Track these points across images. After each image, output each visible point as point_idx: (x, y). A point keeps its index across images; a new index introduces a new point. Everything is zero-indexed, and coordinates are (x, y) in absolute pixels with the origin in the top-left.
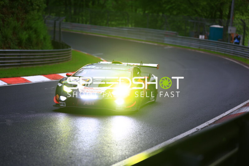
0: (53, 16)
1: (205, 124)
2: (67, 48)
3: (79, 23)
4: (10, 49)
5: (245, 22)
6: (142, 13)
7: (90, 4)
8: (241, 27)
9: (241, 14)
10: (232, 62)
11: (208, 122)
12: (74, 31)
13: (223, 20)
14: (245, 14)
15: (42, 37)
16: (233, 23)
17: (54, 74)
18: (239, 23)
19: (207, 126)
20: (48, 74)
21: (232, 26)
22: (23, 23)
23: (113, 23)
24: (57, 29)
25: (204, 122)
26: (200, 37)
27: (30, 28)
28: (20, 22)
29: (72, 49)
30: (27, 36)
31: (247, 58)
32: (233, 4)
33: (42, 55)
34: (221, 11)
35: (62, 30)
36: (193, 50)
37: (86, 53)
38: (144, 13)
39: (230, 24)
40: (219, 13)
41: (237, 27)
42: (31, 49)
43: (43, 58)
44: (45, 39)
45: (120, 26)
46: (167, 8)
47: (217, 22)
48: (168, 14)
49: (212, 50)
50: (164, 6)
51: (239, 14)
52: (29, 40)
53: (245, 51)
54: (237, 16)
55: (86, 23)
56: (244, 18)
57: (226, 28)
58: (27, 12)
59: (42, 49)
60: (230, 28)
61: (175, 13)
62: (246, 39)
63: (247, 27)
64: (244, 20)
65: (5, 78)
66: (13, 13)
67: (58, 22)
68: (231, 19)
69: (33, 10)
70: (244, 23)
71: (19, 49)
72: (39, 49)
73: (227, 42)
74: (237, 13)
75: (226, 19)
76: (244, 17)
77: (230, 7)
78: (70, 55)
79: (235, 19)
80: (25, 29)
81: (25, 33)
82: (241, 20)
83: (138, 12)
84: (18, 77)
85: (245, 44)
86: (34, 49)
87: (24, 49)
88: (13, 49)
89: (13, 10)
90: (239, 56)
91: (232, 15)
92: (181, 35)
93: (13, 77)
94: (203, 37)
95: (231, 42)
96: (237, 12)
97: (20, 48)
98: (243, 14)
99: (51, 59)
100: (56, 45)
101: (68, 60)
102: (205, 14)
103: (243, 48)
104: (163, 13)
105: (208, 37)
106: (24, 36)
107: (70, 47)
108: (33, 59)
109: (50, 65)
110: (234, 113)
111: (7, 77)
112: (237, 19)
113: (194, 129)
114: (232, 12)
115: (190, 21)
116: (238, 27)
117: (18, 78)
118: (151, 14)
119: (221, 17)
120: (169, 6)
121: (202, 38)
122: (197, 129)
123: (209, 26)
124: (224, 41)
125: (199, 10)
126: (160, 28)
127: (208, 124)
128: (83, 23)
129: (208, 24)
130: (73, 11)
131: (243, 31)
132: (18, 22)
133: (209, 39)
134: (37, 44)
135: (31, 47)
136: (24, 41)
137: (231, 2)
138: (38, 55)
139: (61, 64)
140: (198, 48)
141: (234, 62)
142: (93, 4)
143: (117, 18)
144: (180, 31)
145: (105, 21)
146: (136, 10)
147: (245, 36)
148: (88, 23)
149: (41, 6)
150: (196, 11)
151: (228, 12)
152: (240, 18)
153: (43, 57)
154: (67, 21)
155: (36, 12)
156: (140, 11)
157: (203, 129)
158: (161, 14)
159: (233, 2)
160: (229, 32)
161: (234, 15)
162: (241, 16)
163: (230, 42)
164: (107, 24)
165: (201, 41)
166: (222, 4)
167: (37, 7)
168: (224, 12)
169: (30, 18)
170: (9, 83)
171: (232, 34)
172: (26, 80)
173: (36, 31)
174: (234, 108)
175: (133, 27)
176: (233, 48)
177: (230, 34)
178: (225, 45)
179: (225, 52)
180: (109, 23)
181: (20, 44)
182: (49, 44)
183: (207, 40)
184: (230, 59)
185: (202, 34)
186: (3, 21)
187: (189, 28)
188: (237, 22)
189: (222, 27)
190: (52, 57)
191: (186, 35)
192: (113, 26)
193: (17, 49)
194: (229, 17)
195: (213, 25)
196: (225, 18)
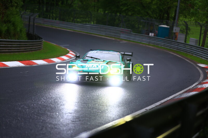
0: (28, 12)
1: (153, 106)
2: (40, 39)
3: (49, 19)
5: (188, 23)
6: (102, 13)
7: (60, 4)
8: (184, 27)
9: (185, 17)
10: (176, 55)
11: (155, 104)
12: (46, 26)
13: (170, 21)
14: (188, 17)
15: (18, 29)
16: (177, 24)
17: (28, 60)
18: (183, 24)
19: (154, 107)
20: (23, 61)
21: (177, 26)
22: (3, 17)
23: (78, 20)
24: (31, 23)
25: (152, 104)
26: (150, 34)
27: (9, 21)
28: (1, 16)
29: (43, 41)
30: (6, 28)
31: (188, 53)
32: (178, 8)
33: (18, 45)
34: (168, 14)
35: (35, 24)
36: (144, 45)
37: (55, 44)
38: (104, 12)
39: (175, 25)
40: (166, 15)
41: (181, 27)
42: (9, 39)
43: (19, 47)
44: (21, 31)
45: (84, 23)
47: (165, 23)
48: (124, 14)
49: (160, 46)
50: (122, 7)
51: (182, 17)
52: (8, 31)
53: (186, 47)
54: (181, 18)
55: (56, 20)
56: (187, 20)
57: (172, 28)
58: (7, 8)
59: (18, 39)
60: (174, 28)
61: (130, 13)
62: (187, 37)
63: (189, 28)
64: (187, 22)
67: (32, 17)
68: (176, 21)
69: (12, 6)
70: (187, 24)
72: (16, 39)
73: (172, 39)
74: (181, 16)
75: (172, 21)
76: (187, 19)
77: (176, 11)
78: (42, 45)
79: (180, 21)
80: (5, 22)
81: (5, 25)
82: (185, 22)
83: (99, 11)
85: (187, 42)
86: (12, 39)
87: (3, 39)
90: (182, 51)
91: (177, 17)
92: (134, 32)
94: (153, 34)
96: (181, 15)
98: (186, 17)
99: (26, 48)
100: (30, 36)
101: (39, 49)
102: (155, 16)
103: (185, 45)
104: (120, 14)
106: (4, 28)
107: (42, 39)
108: (11, 47)
109: (25, 53)
110: (176, 98)
112: (181, 20)
113: (143, 109)
114: (177, 15)
115: (142, 21)
116: (182, 27)
118: (110, 14)
119: (168, 18)
120: (125, 8)
121: (152, 35)
122: (146, 110)
123: (158, 26)
124: (170, 39)
125: (150, 12)
126: (118, 26)
127: (155, 106)
128: (53, 19)
129: (157, 24)
130: (45, 9)
131: (186, 31)
133: (157, 36)
134: (14, 35)
135: (10, 37)
136: (4, 32)
137: (177, 7)
138: (14, 44)
139: (33, 52)
140: (148, 43)
141: (178, 56)
142: (62, 3)
143: (81, 16)
144: (134, 28)
145: (72, 18)
146: (98, 10)
147: (187, 35)
148: (57, 19)
149: (19, 3)
150: (147, 13)
151: (174, 14)
152: (183, 20)
154: (39, 17)
155: (14, 8)
156: (101, 11)
157: (151, 110)
158: (118, 14)
159: (178, 6)
160: (174, 31)
161: (179, 17)
162: (185, 19)
163: (175, 40)
164: (73, 21)
165: (150, 37)
166: (169, 8)
167: (16, 4)
168: (170, 15)
169: (9, 13)
171: (177, 33)
173: (14, 24)
174: (176, 94)
175: (95, 24)
176: (177, 45)
177: (175, 33)
178: (170, 42)
179: (170, 47)
180: (75, 20)
182: (24, 35)
183: (156, 37)
184: (175, 53)
185: (152, 32)
187: (141, 26)
188: (181, 23)
189: (169, 27)
190: (26, 47)
191: (139, 32)
192: (78, 22)
194: (174, 19)
195: (161, 25)
196: (171, 19)
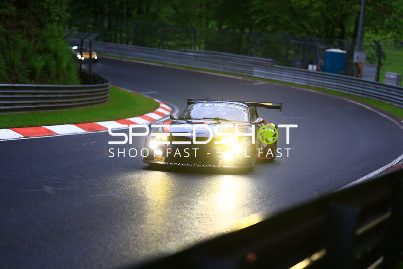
2: (102, 83)
3: (116, 42)
4: (18, 83)
5: (381, 44)
6: (216, 29)
8: (373, 52)
9: (374, 32)
10: (361, 106)
13: (345, 41)
14: (380, 31)
15: (64, 65)
16: (361, 45)
18: (371, 46)
21: (360, 50)
22: (36, 43)
23: (171, 43)
26: (310, 67)
27: (47, 51)
28: (32, 42)
29: (110, 86)
30: (43, 63)
31: (383, 101)
32: (361, 16)
33: (67, 94)
34: (342, 27)
36: (299, 88)
37: (130, 91)
38: (220, 28)
39: (356, 47)
40: (339, 30)
41: (367, 52)
42: (48, 84)
43: (69, 98)
44: (68, 68)
45: (182, 49)
46: (257, 21)
47: (337, 44)
48: (259, 31)
49: (329, 89)
50: (253, 17)
51: (370, 32)
52: (46, 69)
53: (380, 90)
54: (367, 35)
55: (127, 44)
56: (378, 38)
57: (350, 54)
58: (42, 26)
59: (65, 84)
60: (356, 54)
61: (269, 28)
62: (381, 71)
63: (384, 53)
64: (379, 41)
65: (18, 127)
66: (22, 27)
67: (86, 41)
68: (358, 40)
69: (51, 22)
70: (379, 47)
71: (31, 83)
72: (60, 84)
73: (352, 76)
74: (368, 30)
75: (351, 40)
76: (379, 36)
77: (357, 21)
78: (107, 93)
79: (365, 40)
80: (40, 52)
81: (40, 58)
82: (375, 41)
83: (210, 26)
84: (37, 126)
85: (380, 80)
86: (53, 84)
87: (38, 84)
88: (22, 83)
89: (22, 22)
90: (371, 98)
91: (359, 33)
92: (278, 64)
93: (31, 126)
94: (315, 67)
95: (359, 75)
96: (367, 28)
97: (33, 81)
98: (376, 32)
99: (81, 100)
101: (104, 101)
102: (317, 31)
103: (377, 86)
104: (251, 29)
105: (322, 68)
106: (39, 63)
107: (107, 82)
108: (55, 98)
109: (80, 109)
111: (21, 127)
112: (368, 39)
114: (360, 28)
115: (293, 42)
116: (369, 52)
117: (39, 128)
118: (231, 30)
119: (342, 36)
120: (260, 19)
121: (313, 69)
123: (324, 50)
124: (347, 75)
125: (306, 24)
126: (246, 52)
128: (122, 42)
129: (322, 47)
131: (377, 59)
132: (30, 41)
133: (323, 71)
134: (58, 76)
135: (49, 80)
136: (39, 71)
137: (359, 13)
139: (95, 106)
140: (305, 85)
141: (364, 108)
143: (177, 36)
144: (277, 57)
145: (158, 41)
146: (207, 24)
147: (380, 67)
148: (131, 43)
149: (63, 16)
150: (302, 26)
151: (353, 28)
152: (373, 39)
153: (69, 96)
155: (55, 26)
156: (213, 25)
158: (247, 30)
159: (362, 13)
160: (355, 60)
161: (363, 33)
162: (374, 35)
163: (357, 77)
164: (161, 45)
165: (310, 73)
166: (344, 16)
167: (58, 18)
168: (346, 29)
169: (47, 35)
170: (25, 136)
171: (360, 63)
172: (49, 131)
173: (56, 56)
175: (202, 51)
176: (362, 86)
177: (357, 64)
178: (349, 80)
179: (349, 91)
180: (165, 43)
181: (32, 76)
182: (74, 74)
183: (321, 72)
184: (358, 102)
185: (312, 63)
186: (7, 39)
187: (292, 52)
188: (367, 44)
189: (345, 52)
190: (82, 97)
191: (287, 63)
192: (170, 48)
193: (28, 84)
194: (354, 36)
195: (330, 48)
196: (348, 38)
